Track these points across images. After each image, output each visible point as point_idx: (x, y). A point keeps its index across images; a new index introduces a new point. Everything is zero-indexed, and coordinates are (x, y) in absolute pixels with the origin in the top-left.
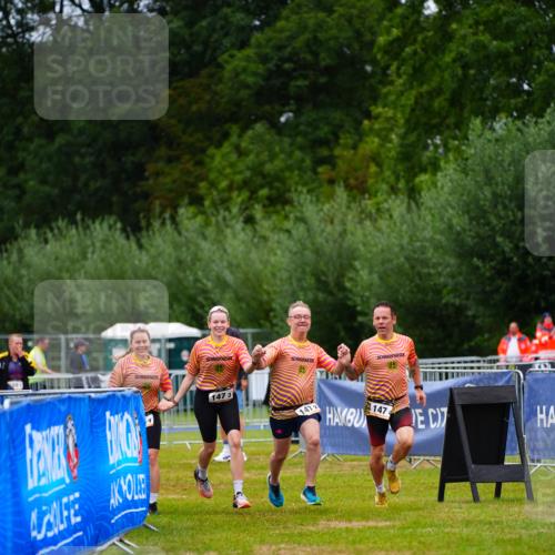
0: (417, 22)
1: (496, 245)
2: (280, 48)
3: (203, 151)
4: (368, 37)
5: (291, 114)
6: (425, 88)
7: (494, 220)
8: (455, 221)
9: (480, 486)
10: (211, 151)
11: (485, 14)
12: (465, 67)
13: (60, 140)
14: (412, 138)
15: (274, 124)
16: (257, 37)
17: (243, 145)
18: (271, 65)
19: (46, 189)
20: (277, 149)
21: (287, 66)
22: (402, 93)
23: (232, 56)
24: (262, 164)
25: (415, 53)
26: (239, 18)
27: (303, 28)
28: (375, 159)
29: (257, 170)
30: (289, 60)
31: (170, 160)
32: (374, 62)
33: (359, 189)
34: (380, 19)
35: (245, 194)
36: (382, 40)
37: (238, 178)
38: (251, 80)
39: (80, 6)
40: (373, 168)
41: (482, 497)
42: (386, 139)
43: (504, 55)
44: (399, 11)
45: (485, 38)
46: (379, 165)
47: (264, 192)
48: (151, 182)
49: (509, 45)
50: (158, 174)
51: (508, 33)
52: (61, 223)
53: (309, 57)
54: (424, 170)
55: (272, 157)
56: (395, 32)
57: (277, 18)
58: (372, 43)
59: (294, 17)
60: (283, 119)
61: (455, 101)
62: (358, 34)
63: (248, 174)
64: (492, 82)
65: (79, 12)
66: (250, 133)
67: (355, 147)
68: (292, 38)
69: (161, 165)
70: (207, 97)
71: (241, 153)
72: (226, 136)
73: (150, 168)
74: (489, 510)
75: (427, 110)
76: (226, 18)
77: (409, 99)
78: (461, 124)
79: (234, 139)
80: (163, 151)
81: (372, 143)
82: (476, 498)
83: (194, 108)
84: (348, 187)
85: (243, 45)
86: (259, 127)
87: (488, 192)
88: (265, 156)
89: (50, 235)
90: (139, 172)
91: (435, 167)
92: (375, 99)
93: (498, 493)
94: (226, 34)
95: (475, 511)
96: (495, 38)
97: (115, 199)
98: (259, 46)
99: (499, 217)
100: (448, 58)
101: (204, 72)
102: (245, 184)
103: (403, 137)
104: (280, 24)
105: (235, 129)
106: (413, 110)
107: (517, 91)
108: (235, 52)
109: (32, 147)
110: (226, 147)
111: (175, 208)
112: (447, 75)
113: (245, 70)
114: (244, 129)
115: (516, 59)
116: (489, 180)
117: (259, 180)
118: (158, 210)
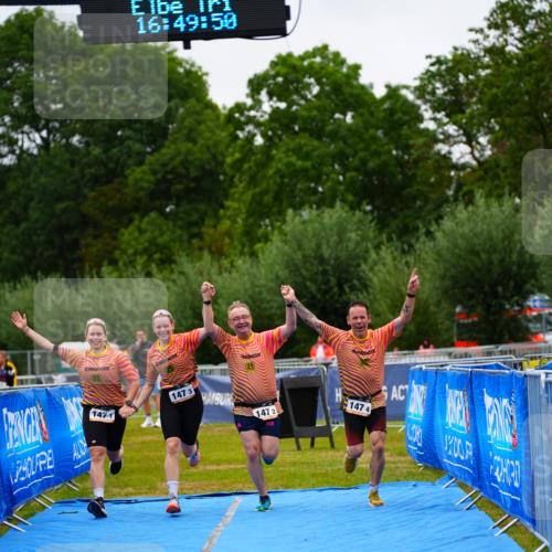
0: (251, 149)
1: (306, 288)
2: (164, 165)
3: (117, 230)
4: (220, 158)
5: (172, 207)
6: (258, 190)
7: (304, 272)
8: (280, 273)
9: (301, 440)
10: (123, 230)
11: (292, 145)
12: (282, 177)
13: (24, 226)
14: (251, 220)
15: (162, 213)
16: (149, 159)
17: (143, 226)
18: (159, 176)
19: (15, 257)
20: (165, 228)
21: (170, 177)
22: (243, 193)
23: (133, 171)
24: (155, 238)
25: (250, 168)
26: (137, 147)
27: (178, 153)
28: (229, 234)
29: (152, 242)
30: (171, 172)
31: (95, 237)
32: (225, 174)
33: (218, 253)
34: (228, 146)
35: (145, 257)
36: (229, 160)
37: (141, 247)
38: (145, 185)
39: (34, 141)
40: (227, 240)
41: (303, 448)
42: (234, 222)
43: (305, 170)
44: (239, 142)
45: (293, 159)
46: (231, 238)
47: (157, 256)
48: (84, 250)
49: (308, 164)
50: (88, 246)
51: (307, 156)
52: (27, 278)
53: (183, 171)
54: (259, 241)
55: (162, 234)
56: (237, 155)
57: (161, 146)
58: (222, 163)
59: (173, 147)
60: (168, 210)
61: (277, 198)
62: (214, 157)
63: (146, 245)
64: (299, 186)
65: (34, 145)
66: (146, 219)
67: (215, 227)
68: (172, 159)
69: (89, 240)
70: (118, 196)
71: (141, 231)
72: (131, 221)
73: (83, 242)
74: (308, 455)
75: (260, 203)
76: (129, 148)
77: (248, 196)
78: (281, 213)
79: (136, 222)
80: (90, 231)
81: (225, 225)
82: (299, 448)
83: (110, 203)
84: (211, 252)
85: (141, 163)
86: (153, 215)
87: (299, 255)
88: (156, 233)
89: (19, 286)
90: (75, 245)
91: (266, 238)
92: (226, 196)
93: (312, 444)
94: (130, 157)
95: (298, 456)
96: (299, 158)
97: (61, 262)
98: (151, 164)
99: (307, 270)
100: (271, 172)
101: (116, 181)
102: (145, 251)
103: (245, 220)
104: (164, 151)
105: (137, 216)
106: (251, 203)
107: (315, 191)
108: (135, 168)
109: (5, 231)
110: (132, 228)
111: (99, 266)
112: (271, 182)
113: (142, 179)
114: (143, 216)
115: (313, 173)
116: (300, 247)
117: (154, 249)
118: (87, 268)
